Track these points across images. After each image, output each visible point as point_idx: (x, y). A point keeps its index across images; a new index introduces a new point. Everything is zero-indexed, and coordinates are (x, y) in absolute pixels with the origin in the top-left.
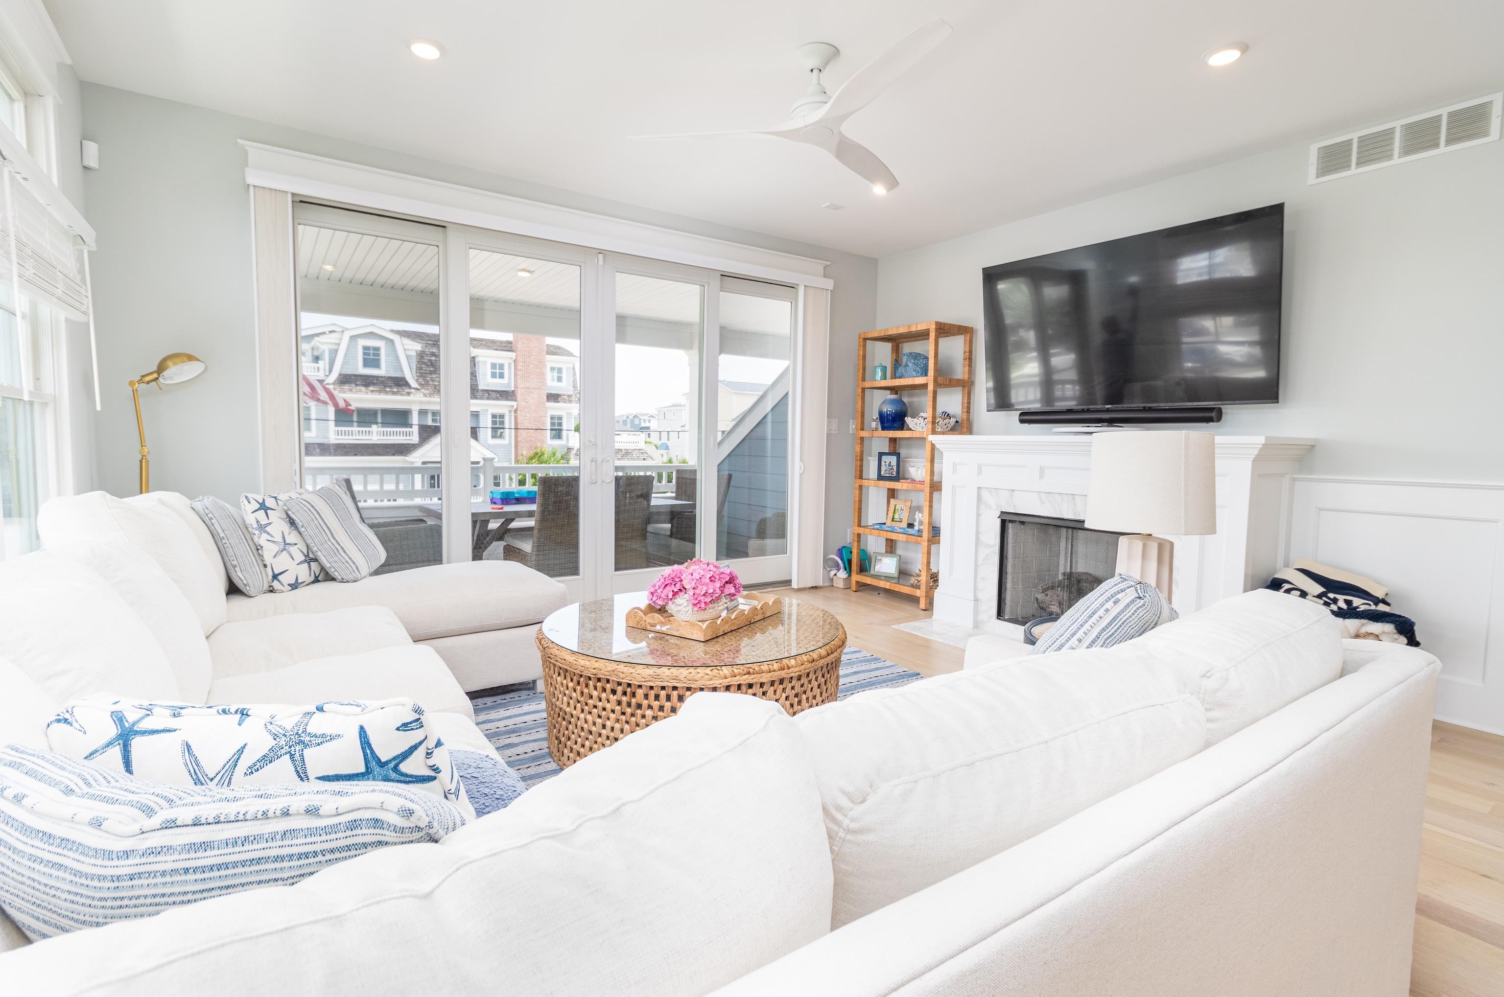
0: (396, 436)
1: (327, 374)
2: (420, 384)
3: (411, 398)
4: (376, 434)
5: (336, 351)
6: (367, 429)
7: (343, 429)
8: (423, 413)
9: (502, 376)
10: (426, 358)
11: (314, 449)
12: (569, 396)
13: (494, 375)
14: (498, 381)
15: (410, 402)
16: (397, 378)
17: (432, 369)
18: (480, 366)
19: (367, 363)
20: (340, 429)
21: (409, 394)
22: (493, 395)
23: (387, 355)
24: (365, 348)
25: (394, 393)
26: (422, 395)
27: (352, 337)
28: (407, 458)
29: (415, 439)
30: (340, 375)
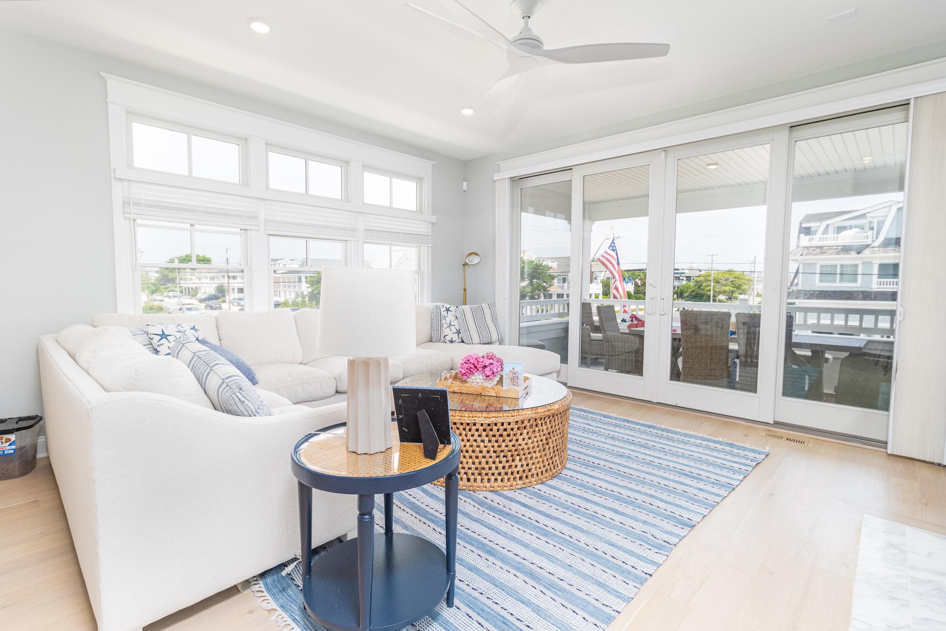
1: (874, 239)
5: (883, 222)
20: (882, 280)
27: (898, 209)
30: (885, 239)
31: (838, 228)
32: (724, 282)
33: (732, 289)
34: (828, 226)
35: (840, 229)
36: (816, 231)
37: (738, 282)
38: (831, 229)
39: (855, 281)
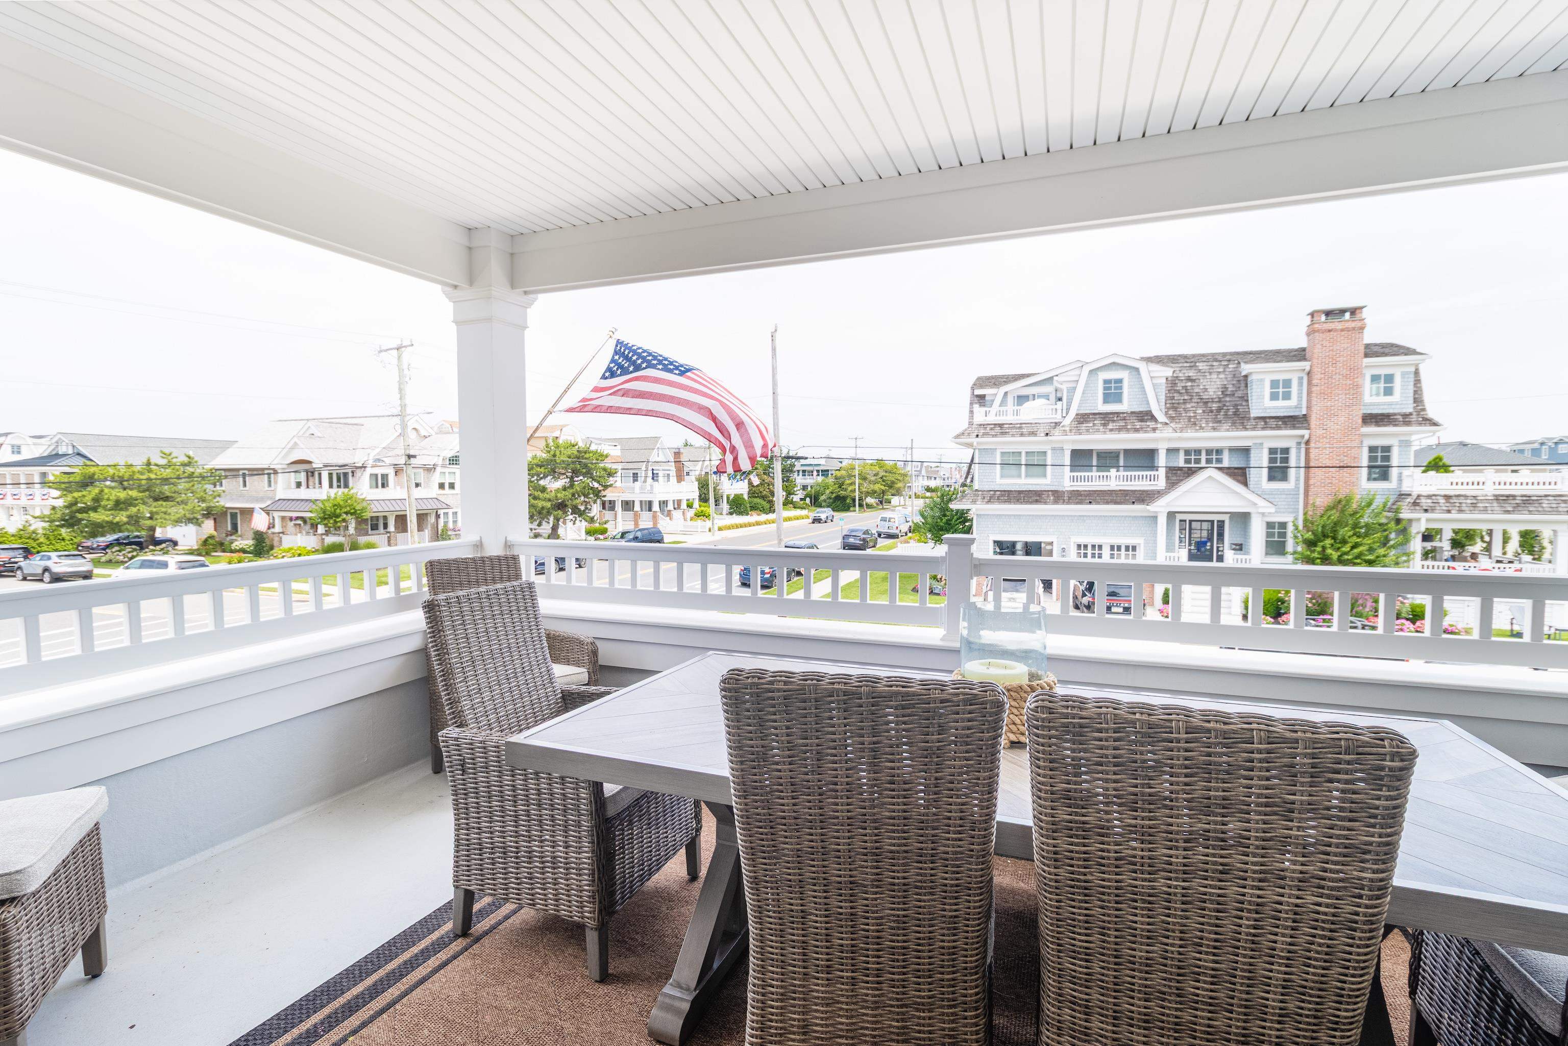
0: (1139, 481)
1: (1064, 415)
2: (1172, 418)
3: (1158, 434)
4: (1115, 480)
5: (1075, 388)
6: (1105, 474)
7: (1079, 474)
8: (1171, 451)
9: (1287, 396)
10: (1179, 387)
11: (1048, 496)
12: (1405, 416)
13: (1274, 397)
14: (1280, 403)
15: (1156, 440)
16: (1141, 412)
17: (1186, 397)
18: (1254, 387)
19: (1107, 399)
20: (1075, 474)
21: (1154, 430)
22: (1273, 423)
23: (1130, 387)
24: (1106, 382)
25: (1137, 430)
26: (1171, 430)
27: (1091, 371)
28: (1148, 507)
29: (1161, 483)
30: (1077, 415)
31: (1019, 397)
32: (873, 478)
33: (883, 488)
34: (1006, 393)
35: (1022, 399)
36: (993, 401)
37: (890, 478)
38: (1010, 399)
39: (1045, 476)
